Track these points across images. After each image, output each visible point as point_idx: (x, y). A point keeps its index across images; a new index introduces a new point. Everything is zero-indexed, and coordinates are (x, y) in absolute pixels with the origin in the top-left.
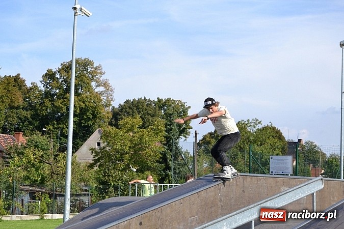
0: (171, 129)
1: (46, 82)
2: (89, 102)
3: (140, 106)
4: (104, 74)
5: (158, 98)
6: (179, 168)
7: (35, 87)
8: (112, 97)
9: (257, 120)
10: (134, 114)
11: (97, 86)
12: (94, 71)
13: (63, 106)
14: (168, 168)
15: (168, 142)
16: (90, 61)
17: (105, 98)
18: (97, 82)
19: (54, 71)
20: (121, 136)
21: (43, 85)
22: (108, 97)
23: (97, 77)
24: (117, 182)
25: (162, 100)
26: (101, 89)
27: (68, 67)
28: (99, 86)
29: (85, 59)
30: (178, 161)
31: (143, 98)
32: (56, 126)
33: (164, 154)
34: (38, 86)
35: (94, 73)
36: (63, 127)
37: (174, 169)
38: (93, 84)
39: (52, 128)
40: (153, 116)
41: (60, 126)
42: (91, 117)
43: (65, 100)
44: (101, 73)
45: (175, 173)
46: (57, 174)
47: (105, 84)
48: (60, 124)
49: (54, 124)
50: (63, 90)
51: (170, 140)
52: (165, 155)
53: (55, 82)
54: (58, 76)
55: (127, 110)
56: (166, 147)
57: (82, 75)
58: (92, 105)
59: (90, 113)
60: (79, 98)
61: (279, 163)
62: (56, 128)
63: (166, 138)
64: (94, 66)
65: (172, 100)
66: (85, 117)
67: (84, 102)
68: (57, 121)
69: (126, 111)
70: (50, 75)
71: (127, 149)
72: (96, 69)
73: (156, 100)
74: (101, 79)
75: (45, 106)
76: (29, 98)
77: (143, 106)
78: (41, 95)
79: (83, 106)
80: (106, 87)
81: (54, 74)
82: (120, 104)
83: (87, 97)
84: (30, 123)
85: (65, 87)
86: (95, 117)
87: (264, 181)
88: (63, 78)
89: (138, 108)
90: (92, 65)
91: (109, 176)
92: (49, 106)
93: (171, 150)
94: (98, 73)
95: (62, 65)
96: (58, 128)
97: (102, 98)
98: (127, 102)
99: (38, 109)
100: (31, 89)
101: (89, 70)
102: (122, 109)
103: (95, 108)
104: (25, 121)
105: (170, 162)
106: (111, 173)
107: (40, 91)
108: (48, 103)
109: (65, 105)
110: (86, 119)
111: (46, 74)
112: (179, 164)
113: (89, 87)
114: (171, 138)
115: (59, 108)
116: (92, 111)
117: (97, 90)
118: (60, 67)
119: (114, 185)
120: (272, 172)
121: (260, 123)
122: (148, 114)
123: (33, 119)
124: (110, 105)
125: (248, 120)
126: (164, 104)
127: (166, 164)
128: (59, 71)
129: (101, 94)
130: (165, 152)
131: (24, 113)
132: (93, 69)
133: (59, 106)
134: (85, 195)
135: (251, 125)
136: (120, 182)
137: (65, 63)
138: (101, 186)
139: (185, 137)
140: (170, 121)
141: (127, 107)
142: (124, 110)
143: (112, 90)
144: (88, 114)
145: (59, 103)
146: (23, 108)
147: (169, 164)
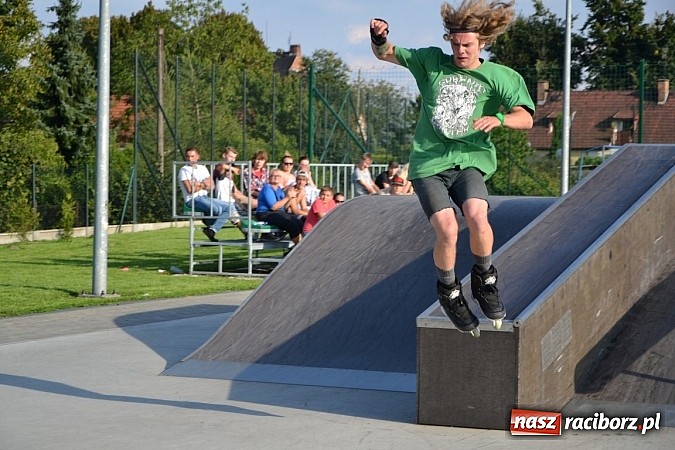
6: (87, 121)
14: (59, 120)
30: (84, 103)
33: (51, 86)
37: (77, 122)
45: (80, 132)
51: (64, 52)
52: (54, 87)
56: (56, 68)
63: (54, 44)
93: (65, 75)
105: (67, 107)
114: (66, 47)
121: (219, 5)
127: (57, 111)
147: (65, 111)
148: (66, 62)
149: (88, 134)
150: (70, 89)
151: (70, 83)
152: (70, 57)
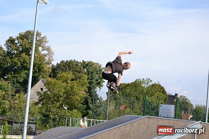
0: (92, 82)
1: (8, 45)
2: (37, 61)
3: (71, 65)
4: (48, 42)
5: (83, 61)
6: (96, 109)
8: (52, 58)
9: (149, 79)
10: (66, 70)
11: (42, 50)
12: (41, 39)
13: (18, 62)
14: (88, 108)
15: (89, 90)
16: (39, 33)
17: (48, 58)
18: (43, 47)
19: (14, 38)
20: (59, 85)
21: (6, 47)
22: (49, 58)
23: (43, 44)
24: (54, 116)
25: (86, 62)
26: (45, 52)
27: (23, 36)
28: (44, 50)
30: (95, 104)
31: (73, 60)
32: (13, 76)
33: (86, 99)
34: (3, 48)
35: (41, 41)
36: (18, 76)
38: (40, 48)
39: (10, 76)
40: (79, 72)
41: (15, 75)
42: (37, 71)
43: (20, 58)
44: (45, 41)
45: (93, 112)
46: (14, 108)
47: (48, 49)
48: (16, 74)
49: (12, 74)
50: (20, 51)
51: (91, 90)
53: (14, 46)
54: (16, 42)
55: (62, 67)
56: (88, 94)
59: (37, 68)
61: (166, 110)
62: (13, 77)
63: (88, 88)
64: (42, 36)
65: (93, 62)
68: (14, 72)
69: (61, 68)
70: (11, 41)
71: (62, 94)
73: (82, 62)
74: (46, 45)
75: (6, 61)
77: (72, 65)
78: (4, 54)
80: (48, 51)
81: (14, 40)
82: (57, 63)
85: (21, 50)
86: (40, 70)
87: (162, 122)
88: (20, 44)
89: (69, 67)
90: (40, 36)
91: (50, 111)
92: (9, 62)
93: (91, 96)
94: (43, 41)
95: (19, 34)
97: (46, 58)
98: (62, 62)
99: (2, 63)
101: (38, 39)
102: (58, 67)
103: (40, 64)
106: (51, 109)
107: (4, 51)
108: (9, 60)
109: (20, 61)
110: (34, 72)
111: (8, 40)
112: (96, 106)
114: (92, 88)
115: (16, 64)
117: (42, 53)
118: (18, 36)
119: (53, 117)
120: (161, 115)
121: (151, 81)
122: (76, 71)
124: (50, 63)
125: (143, 79)
126: (87, 65)
127: (87, 105)
128: (17, 38)
129: (45, 55)
130: (87, 97)
132: (40, 39)
133: (16, 62)
134: (32, 123)
135: (145, 83)
136: (57, 116)
137: (22, 33)
138: (44, 118)
139: (100, 88)
140: (91, 77)
141: (62, 66)
142: (60, 67)
143: (52, 54)
145: (16, 60)
147: (89, 106)
148: (91, 93)
149: (96, 112)
150: (92, 100)
151: (92, 98)
152: (92, 92)
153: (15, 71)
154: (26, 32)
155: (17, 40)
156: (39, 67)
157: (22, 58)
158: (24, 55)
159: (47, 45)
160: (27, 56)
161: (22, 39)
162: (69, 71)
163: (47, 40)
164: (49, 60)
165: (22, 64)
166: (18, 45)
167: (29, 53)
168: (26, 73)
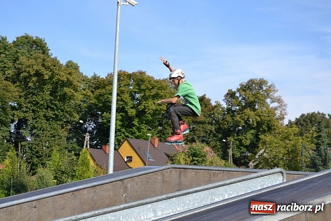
0: (320, 136)
1: (228, 101)
2: (264, 116)
3: (314, 119)
4: (277, 91)
7: (218, 105)
8: (285, 111)
11: (271, 102)
13: (241, 120)
15: (318, 148)
16: (265, 81)
17: (279, 112)
18: (271, 99)
19: (233, 90)
21: (225, 103)
22: (281, 112)
23: (271, 94)
26: (276, 105)
27: (245, 87)
28: (273, 102)
29: (260, 79)
31: (317, 112)
32: (236, 138)
34: (221, 104)
35: (268, 91)
36: (242, 139)
38: (268, 101)
39: (232, 139)
42: (266, 129)
43: (243, 115)
44: (274, 91)
47: (279, 100)
48: (240, 136)
49: (234, 136)
50: (242, 106)
53: (234, 100)
54: (238, 95)
55: (302, 123)
57: (258, 93)
58: (266, 119)
60: (255, 112)
62: (236, 139)
64: (269, 85)
66: (261, 130)
67: (259, 116)
69: (300, 124)
70: (231, 95)
72: (270, 87)
75: (226, 121)
76: (213, 114)
77: (316, 119)
78: (223, 111)
79: (259, 119)
80: (280, 103)
81: (234, 93)
82: (296, 118)
83: (262, 112)
84: (215, 136)
85: (244, 104)
86: (269, 129)
88: (243, 97)
89: (311, 122)
90: (266, 84)
92: (230, 121)
94: (271, 91)
95: (240, 85)
96: (238, 140)
97: (276, 112)
98: (303, 115)
99: (221, 124)
100: (215, 107)
101: (264, 88)
102: (297, 122)
103: (270, 121)
104: (210, 133)
107: (223, 108)
108: (229, 118)
109: (243, 119)
110: (262, 131)
111: (227, 94)
113: (263, 103)
115: (237, 124)
116: (267, 124)
117: (271, 106)
118: (239, 87)
123: (217, 132)
124: (284, 118)
128: (238, 90)
129: (276, 109)
130: (314, 157)
131: (209, 127)
132: (267, 88)
133: (238, 120)
137: (243, 84)
142: (299, 123)
143: (285, 105)
144: (264, 126)
145: (238, 118)
146: (208, 123)
153: (238, 133)
154: (249, 82)
155: (238, 93)
156: (268, 124)
157: (246, 115)
158: (248, 111)
159: (276, 95)
160: (252, 112)
161: (244, 91)
162: (311, 126)
163: (276, 89)
164: (281, 114)
165: (245, 122)
166: (240, 99)
167: (254, 108)
168: (252, 134)
